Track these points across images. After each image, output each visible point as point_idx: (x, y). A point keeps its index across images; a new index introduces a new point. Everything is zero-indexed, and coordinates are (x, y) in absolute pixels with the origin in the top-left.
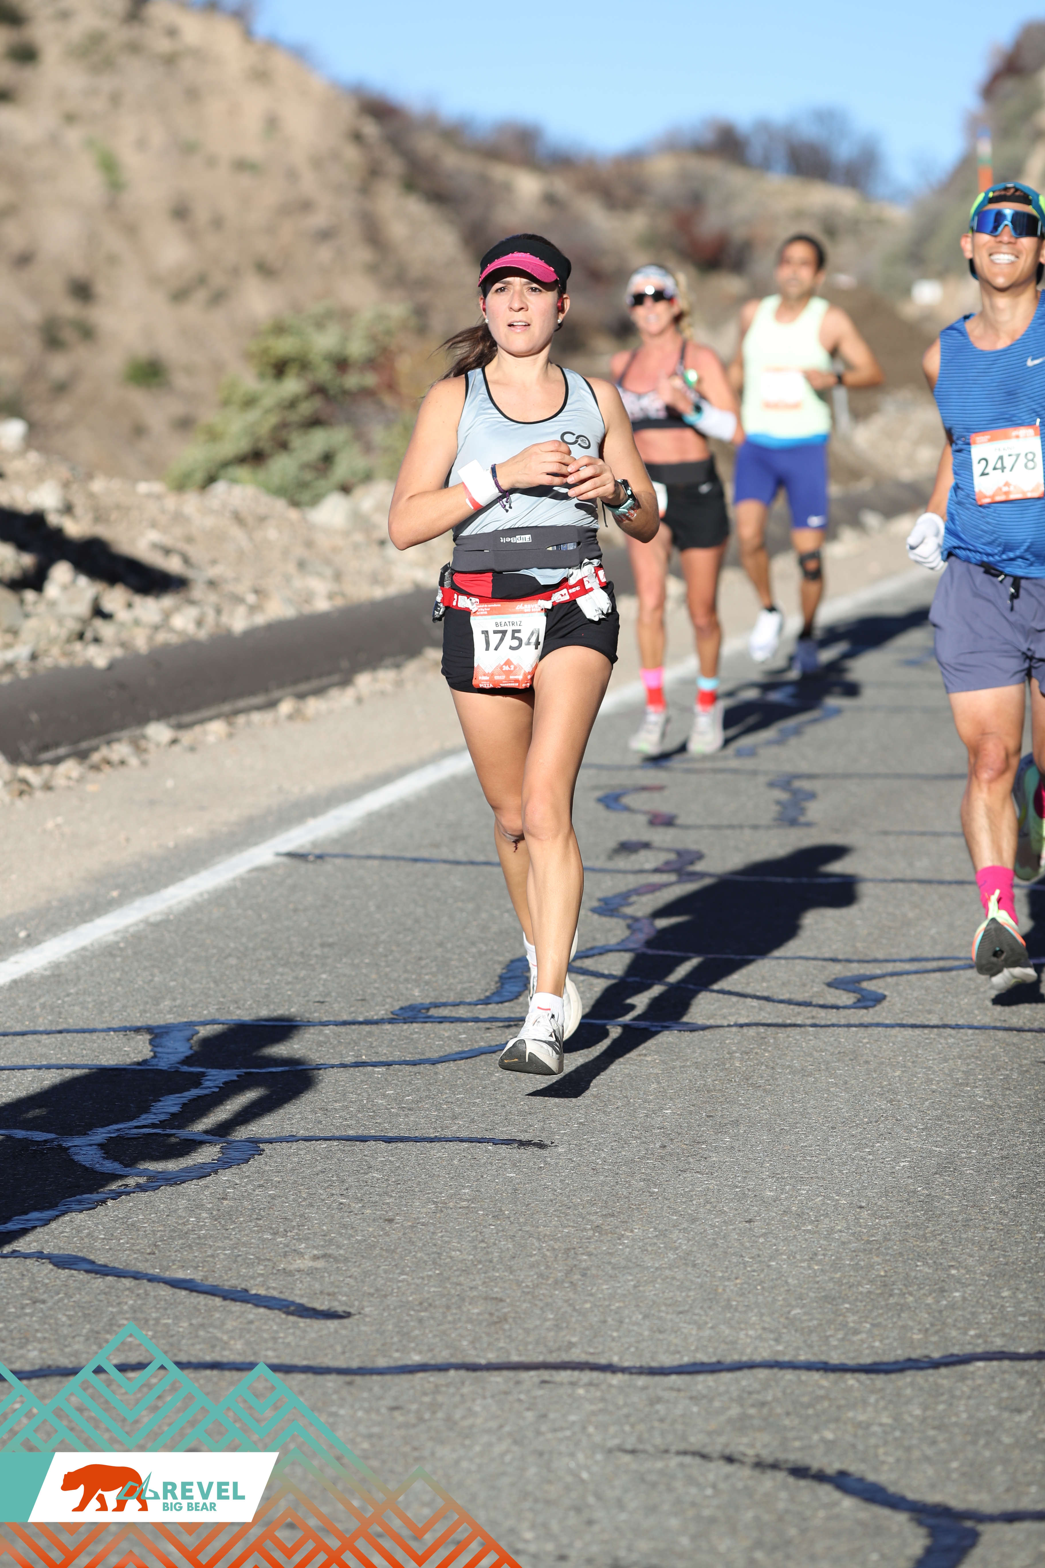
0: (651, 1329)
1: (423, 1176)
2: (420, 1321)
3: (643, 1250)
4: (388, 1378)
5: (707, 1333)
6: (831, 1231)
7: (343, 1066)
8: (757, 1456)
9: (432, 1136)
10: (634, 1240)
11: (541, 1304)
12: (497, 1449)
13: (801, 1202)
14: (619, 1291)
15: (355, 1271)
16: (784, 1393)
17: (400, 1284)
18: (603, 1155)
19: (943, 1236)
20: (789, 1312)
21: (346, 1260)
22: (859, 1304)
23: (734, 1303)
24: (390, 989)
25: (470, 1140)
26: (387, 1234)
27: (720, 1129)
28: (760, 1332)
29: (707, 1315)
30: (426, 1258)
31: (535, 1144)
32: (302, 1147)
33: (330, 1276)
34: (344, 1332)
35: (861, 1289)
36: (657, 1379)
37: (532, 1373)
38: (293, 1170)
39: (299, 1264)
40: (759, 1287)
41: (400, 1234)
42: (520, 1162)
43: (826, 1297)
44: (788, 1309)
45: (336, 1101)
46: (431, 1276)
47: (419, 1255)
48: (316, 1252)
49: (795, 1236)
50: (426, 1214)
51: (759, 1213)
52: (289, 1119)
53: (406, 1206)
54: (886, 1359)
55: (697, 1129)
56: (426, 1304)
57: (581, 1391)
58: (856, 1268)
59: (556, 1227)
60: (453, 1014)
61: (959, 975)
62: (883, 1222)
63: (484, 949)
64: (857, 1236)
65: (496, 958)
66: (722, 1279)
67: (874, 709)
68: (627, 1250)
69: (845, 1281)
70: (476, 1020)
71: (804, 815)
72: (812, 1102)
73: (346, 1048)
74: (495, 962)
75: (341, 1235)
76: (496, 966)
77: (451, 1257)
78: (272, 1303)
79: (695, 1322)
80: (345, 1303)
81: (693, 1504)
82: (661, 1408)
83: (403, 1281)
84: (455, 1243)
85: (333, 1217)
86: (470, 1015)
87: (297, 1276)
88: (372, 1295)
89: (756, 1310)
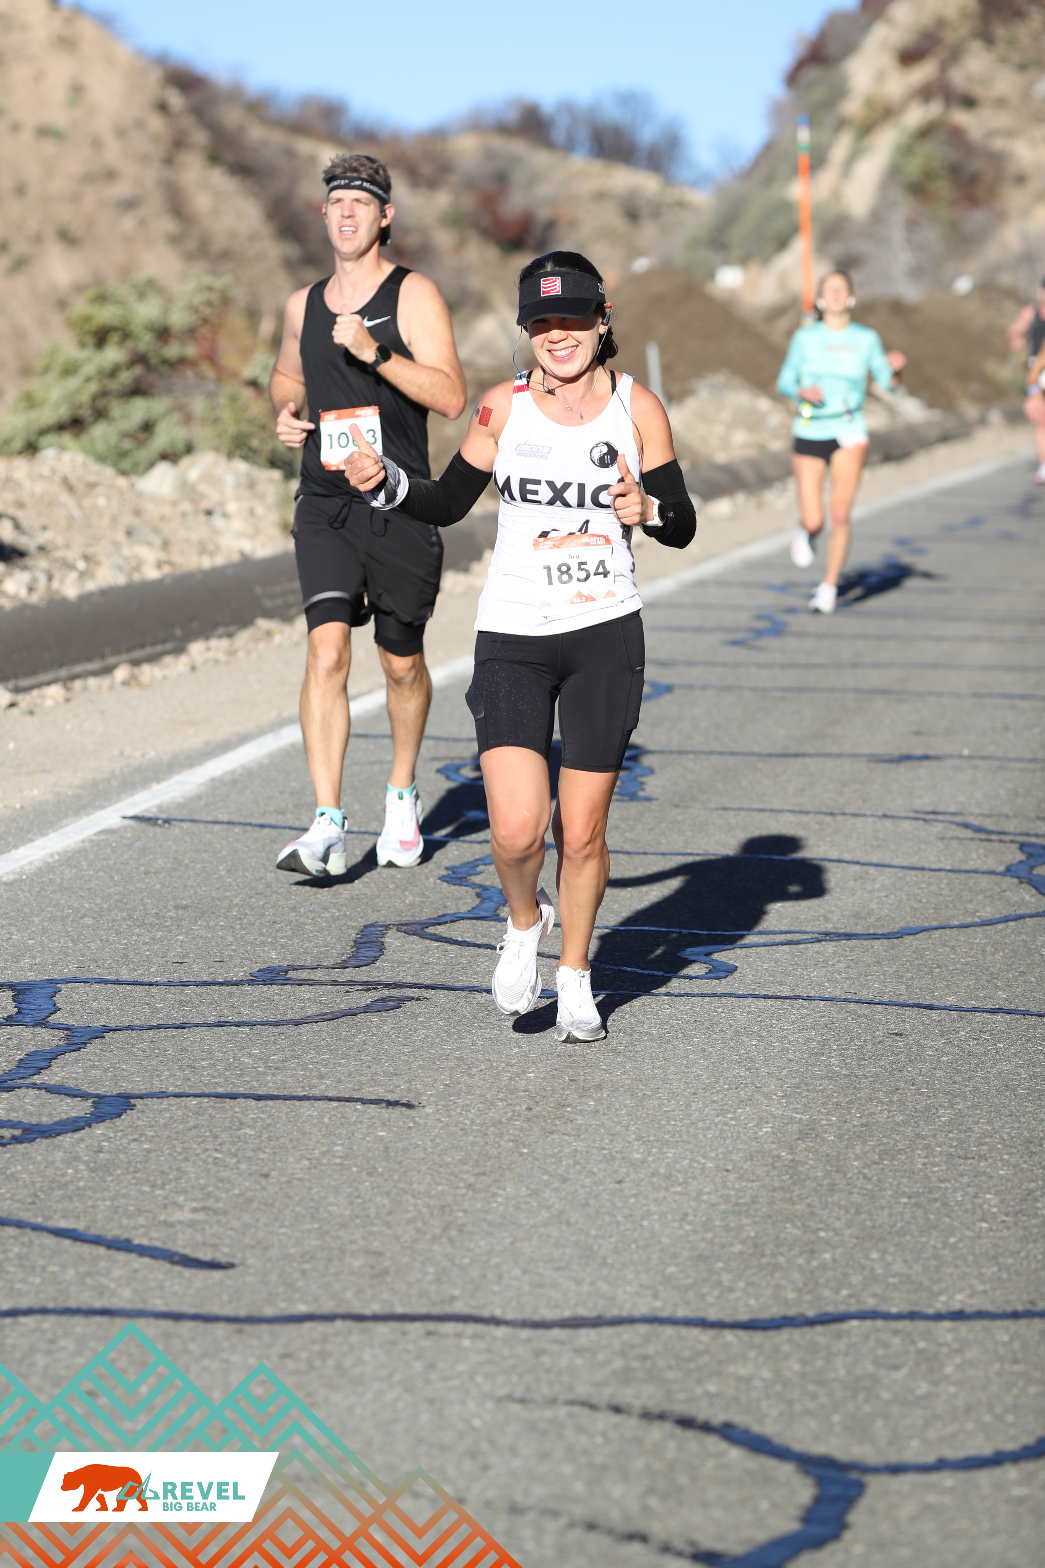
0: (530, 1284)
1: (295, 1133)
2: (304, 1272)
3: (517, 1208)
4: (276, 1327)
5: (585, 1288)
6: (700, 1193)
7: (208, 1025)
8: (644, 1407)
9: (301, 1094)
10: (507, 1198)
11: (421, 1258)
12: (390, 1396)
13: (668, 1164)
14: (497, 1247)
15: (235, 1223)
16: (665, 1347)
17: (281, 1237)
18: (471, 1116)
19: (809, 1200)
20: (664, 1270)
21: (225, 1213)
22: (732, 1263)
23: (610, 1261)
24: (247, 952)
25: (339, 1099)
26: (264, 1189)
27: (584, 1093)
28: (637, 1288)
29: (584, 1271)
30: (304, 1212)
31: (403, 1105)
32: (173, 1103)
33: (211, 1227)
34: (229, 1282)
35: (733, 1249)
36: (540, 1332)
37: (417, 1324)
38: (166, 1125)
39: (178, 1215)
40: (633, 1246)
41: (277, 1189)
42: (389, 1121)
43: (699, 1256)
44: (662, 1267)
45: (202, 1059)
46: (309, 1231)
47: (297, 1209)
48: (195, 1205)
49: (665, 1198)
50: (301, 1169)
51: (628, 1175)
52: (158, 1076)
53: (280, 1161)
54: (762, 1316)
55: (561, 1092)
56: (307, 1257)
57: (466, 1343)
58: (727, 1228)
59: (430, 1184)
60: (312, 977)
61: (807, 949)
62: (749, 1185)
63: (337, 914)
64: (726, 1199)
65: (349, 923)
66: (596, 1237)
67: (703, 688)
68: (502, 1208)
69: (717, 1241)
70: (335, 983)
71: (643, 790)
72: (672, 1068)
73: (208, 1007)
74: (348, 927)
75: (219, 1188)
76: (350, 932)
77: (329, 1212)
78: (155, 1253)
79: (573, 1278)
80: (227, 1254)
81: (584, 1452)
82: (546, 1360)
83: (283, 1234)
84: (331, 1199)
85: (209, 1171)
86: (327, 978)
87: (179, 1227)
88: (254, 1247)
89: (632, 1268)
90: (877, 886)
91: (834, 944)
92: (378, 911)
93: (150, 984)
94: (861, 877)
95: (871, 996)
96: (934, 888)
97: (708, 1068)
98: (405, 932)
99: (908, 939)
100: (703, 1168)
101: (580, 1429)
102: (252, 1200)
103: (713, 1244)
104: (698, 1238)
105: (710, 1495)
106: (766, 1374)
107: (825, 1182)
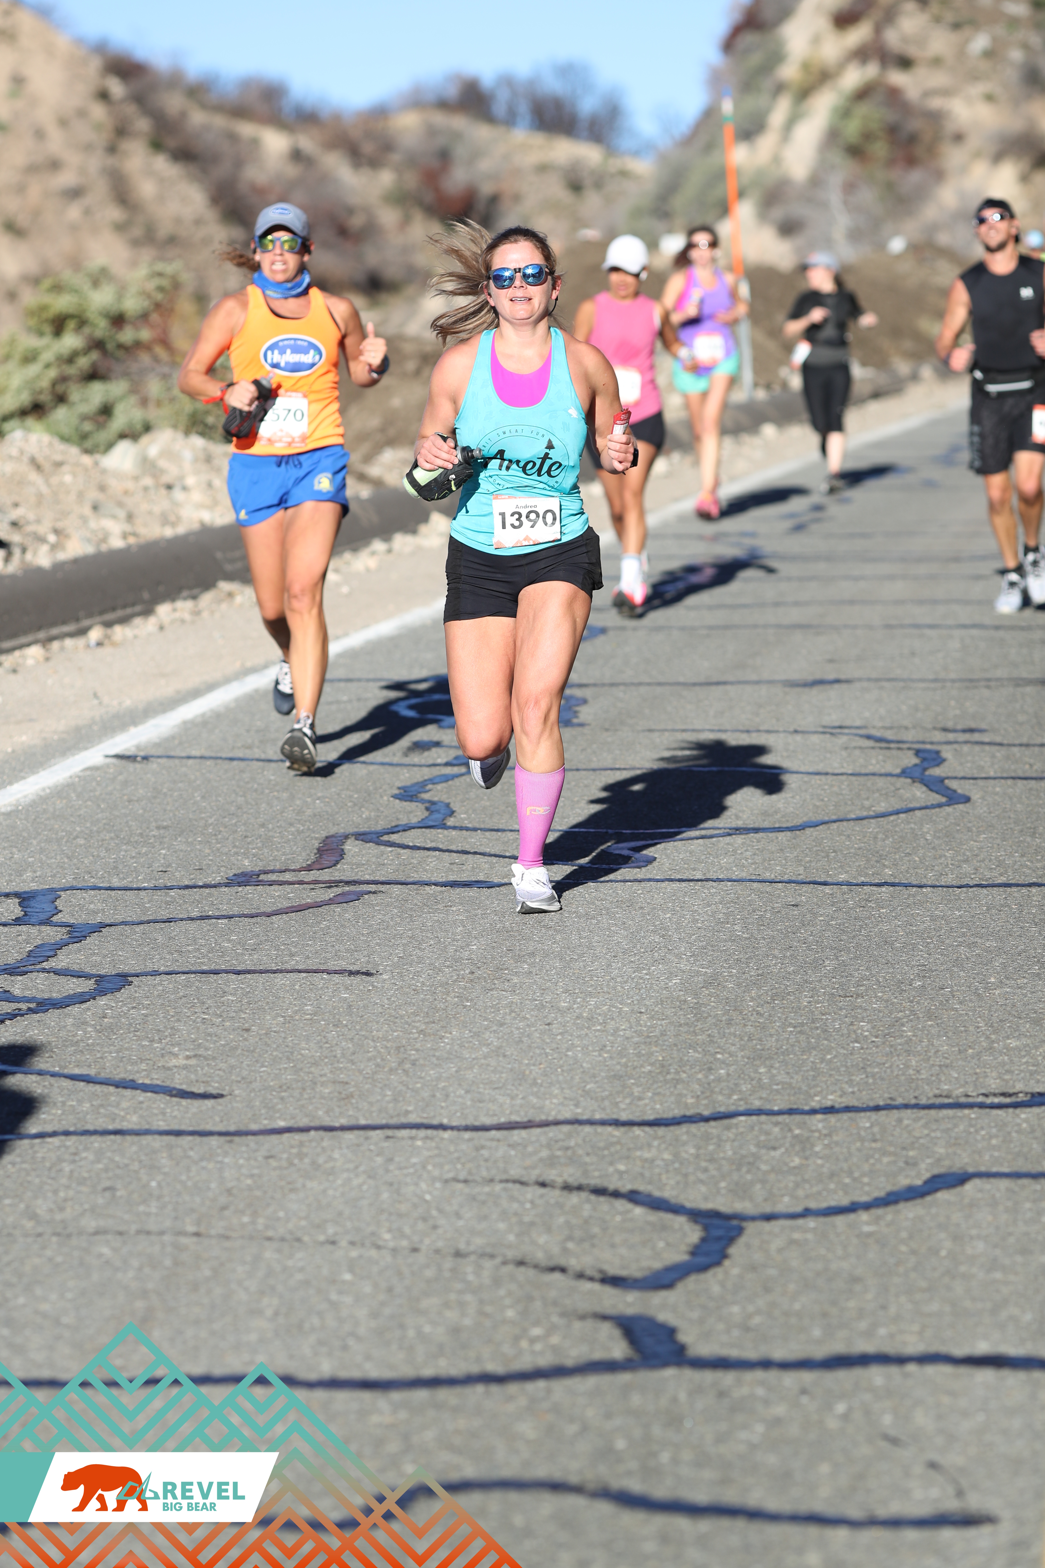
0: (472, 1100)
1: (271, 998)
2: (282, 1099)
3: (461, 1046)
4: (261, 1138)
5: (519, 1101)
6: (617, 1030)
7: (192, 919)
8: (565, 1182)
9: (275, 968)
10: (452, 1039)
11: (380, 1085)
12: (356, 1182)
13: (591, 1010)
14: (444, 1075)
15: (222, 1066)
16: (584, 1141)
17: (262, 1074)
18: (422, 980)
19: (710, 1032)
20: (585, 1086)
21: (214, 1058)
22: (642, 1080)
23: (539, 1081)
24: (223, 861)
25: (308, 971)
26: (246, 1039)
27: (519, 959)
28: (561, 1100)
29: (517, 1089)
30: (280, 1055)
31: (363, 973)
32: (164, 979)
33: (202, 1069)
34: (219, 1108)
35: (643, 1070)
36: (481, 1134)
37: (378, 1132)
38: (159, 996)
39: (174, 1062)
40: (559, 1070)
41: (257, 1039)
42: (351, 986)
43: (615, 1076)
44: (583, 1085)
45: (189, 943)
46: (286, 1068)
47: (275, 1053)
48: (187, 1053)
49: (587, 1034)
50: (277, 1024)
51: (556, 1018)
52: (150, 959)
53: (259, 1019)
54: (665, 1116)
55: (500, 959)
56: (285, 1087)
57: (419, 1143)
58: (639, 1055)
59: (387, 1031)
60: (281, 879)
61: (719, 841)
62: (659, 1023)
63: (302, 828)
64: (639, 1033)
65: (313, 835)
66: (528, 1065)
67: (635, 629)
68: (448, 1046)
69: (630, 1064)
70: (301, 883)
71: (577, 717)
73: (190, 905)
74: (312, 838)
75: (207, 1041)
76: (313, 841)
77: (302, 1055)
78: (157, 1089)
79: (508, 1095)
80: (218, 1088)
81: (516, 1214)
82: (485, 1153)
83: (264, 1071)
84: (303, 1045)
85: (198, 1028)
86: (295, 879)
87: (175, 1070)
88: (240, 1082)
89: (558, 1086)
91: (743, 836)
92: (338, 825)
93: (139, 889)
95: (772, 877)
96: (835, 789)
97: (627, 936)
98: (362, 840)
99: (808, 831)
100: (620, 1011)
101: (512, 1199)
102: (236, 1048)
103: (627, 1066)
104: (614, 1062)
105: (618, 1239)
106: (667, 1156)
107: (724, 1018)
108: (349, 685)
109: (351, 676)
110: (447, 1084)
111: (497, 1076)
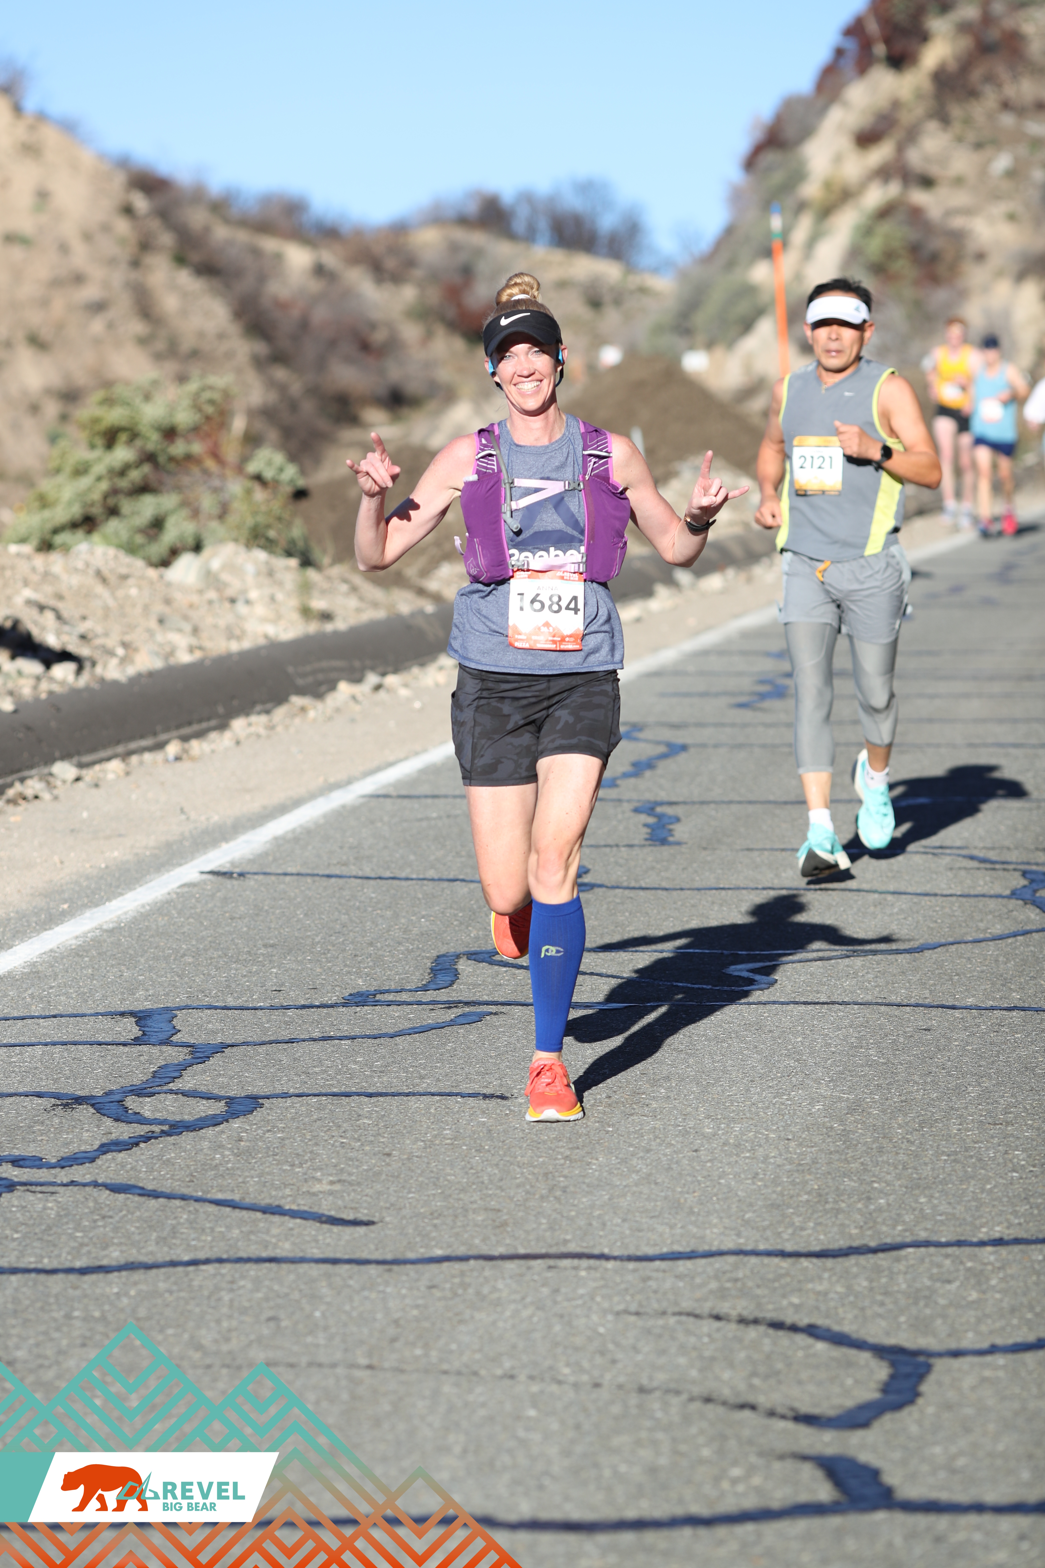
0: (631, 1229)
1: (407, 1122)
2: (435, 1226)
3: (610, 1173)
5: (678, 1231)
6: (766, 1157)
7: (314, 1040)
8: (740, 1315)
9: (407, 1091)
10: (600, 1166)
11: (534, 1213)
13: (736, 1136)
14: (597, 1203)
15: (369, 1191)
16: (752, 1271)
19: (862, 1160)
20: (744, 1216)
21: (359, 1184)
22: (801, 1209)
23: (696, 1210)
24: (336, 980)
25: (441, 1094)
26: (388, 1165)
28: (722, 1230)
29: (675, 1218)
30: (427, 1181)
31: (498, 1097)
32: (296, 1101)
34: (372, 1235)
35: (800, 1199)
36: (645, 1264)
37: (539, 1261)
38: (293, 1118)
40: (715, 1198)
42: (488, 1110)
43: (772, 1205)
44: (742, 1214)
45: (314, 1067)
49: (736, 1161)
50: (418, 1149)
52: (278, 1080)
53: (399, 1143)
54: (831, 1247)
56: (436, 1214)
57: (583, 1273)
58: (793, 1183)
59: (532, 1157)
60: (398, 999)
61: (838, 963)
62: (809, 1150)
63: (411, 947)
64: (791, 1162)
65: (423, 954)
66: (681, 1192)
67: (716, 746)
68: (597, 1173)
69: (786, 1193)
70: (419, 1003)
71: (672, 835)
72: (729, 1062)
73: (310, 1026)
74: (423, 958)
75: (349, 1165)
76: (425, 961)
77: (448, 1180)
78: (305, 1215)
79: (667, 1224)
80: (367, 1215)
81: (695, 1348)
82: (653, 1284)
83: (412, 1198)
84: (448, 1170)
85: (338, 1153)
86: (412, 999)
87: (321, 1196)
88: (389, 1208)
89: (715, 1215)
90: (896, 910)
91: (862, 959)
92: (447, 944)
93: (255, 1009)
94: (880, 904)
95: (899, 1000)
96: (947, 910)
97: (761, 1060)
98: (475, 960)
99: (927, 953)
100: (767, 1138)
101: (688, 1332)
102: (379, 1173)
103: (783, 1196)
104: (770, 1191)
105: (804, 1375)
106: (840, 1289)
107: (874, 1146)
108: (436, 801)
109: (436, 793)
110: (601, 1212)
111: (652, 1204)
